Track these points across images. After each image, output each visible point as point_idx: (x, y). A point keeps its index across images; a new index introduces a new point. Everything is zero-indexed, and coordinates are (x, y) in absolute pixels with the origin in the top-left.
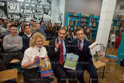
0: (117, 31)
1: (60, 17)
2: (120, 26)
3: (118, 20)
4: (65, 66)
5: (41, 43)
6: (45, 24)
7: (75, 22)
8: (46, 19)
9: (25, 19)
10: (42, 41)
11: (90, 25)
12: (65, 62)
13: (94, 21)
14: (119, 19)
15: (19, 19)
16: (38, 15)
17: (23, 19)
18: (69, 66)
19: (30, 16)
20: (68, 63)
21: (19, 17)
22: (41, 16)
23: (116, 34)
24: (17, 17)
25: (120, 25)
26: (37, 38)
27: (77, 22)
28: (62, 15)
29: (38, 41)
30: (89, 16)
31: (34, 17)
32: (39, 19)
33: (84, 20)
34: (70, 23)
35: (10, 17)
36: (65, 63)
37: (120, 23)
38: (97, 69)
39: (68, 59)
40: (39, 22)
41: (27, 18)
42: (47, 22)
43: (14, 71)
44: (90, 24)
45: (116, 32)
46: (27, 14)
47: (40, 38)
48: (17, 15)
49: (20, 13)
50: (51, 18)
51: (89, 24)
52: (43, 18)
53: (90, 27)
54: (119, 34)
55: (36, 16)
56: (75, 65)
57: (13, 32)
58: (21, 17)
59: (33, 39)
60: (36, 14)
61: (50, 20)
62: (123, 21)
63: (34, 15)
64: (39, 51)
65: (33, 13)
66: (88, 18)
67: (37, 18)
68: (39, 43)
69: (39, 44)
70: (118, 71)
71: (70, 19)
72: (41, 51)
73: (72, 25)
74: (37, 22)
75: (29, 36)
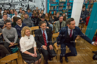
1: (43, 4)
3: (88, 4)
6: (31, 10)
7: (54, 6)
8: (32, 5)
9: (15, 7)
10: (29, 31)
13: (70, 5)
14: (89, 2)
15: (10, 8)
16: (24, 3)
17: (12, 7)
19: (18, 5)
21: (9, 6)
22: (27, 4)
24: (7, 6)
25: (90, 7)
26: (25, 30)
27: (56, 7)
28: (44, 2)
30: (66, 1)
31: (21, 5)
32: (26, 6)
33: (62, 5)
34: (50, 8)
35: (2, 7)
40: (26, 8)
41: (16, 6)
42: (32, 8)
44: (67, 7)
46: (15, 3)
48: (7, 4)
49: (9, 2)
50: (35, 4)
52: (28, 5)
54: (89, 15)
55: (23, 4)
58: (10, 6)
60: (23, 2)
61: (35, 6)
62: (92, 4)
63: (21, 4)
64: (29, 38)
65: (20, 2)
66: (65, 3)
67: (24, 6)
70: (85, 44)
71: (51, 5)
73: (52, 10)
74: (25, 8)
75: (21, 26)
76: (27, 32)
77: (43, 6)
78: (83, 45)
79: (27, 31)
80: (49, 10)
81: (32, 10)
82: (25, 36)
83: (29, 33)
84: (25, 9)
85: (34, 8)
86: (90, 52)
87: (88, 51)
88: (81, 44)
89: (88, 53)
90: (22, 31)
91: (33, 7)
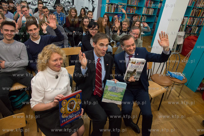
0: (189, 26)
2: (193, 17)
3: (193, 7)
4: (104, 100)
5: (60, 64)
10: (61, 59)
11: (143, 13)
12: (104, 94)
14: (195, 4)
18: (111, 100)
20: (109, 95)
23: (185, 31)
25: (195, 15)
27: (121, 6)
29: (54, 58)
33: (135, 3)
36: (105, 96)
37: (196, 13)
38: (152, 98)
39: (109, 89)
43: (18, 117)
44: (144, 11)
45: (186, 28)
47: (58, 53)
51: (142, 11)
53: (143, 15)
54: (190, 32)
56: (121, 98)
57: (6, 35)
59: (43, 56)
62: (200, 9)
64: (57, 77)
68: (57, 62)
69: (55, 66)
70: (182, 97)
71: (109, 1)
72: (59, 77)
73: (112, 12)
74: (49, 3)
75: (37, 42)
76: (56, 60)
77: (93, 2)
78: (177, 98)
79: (56, 56)
80: (106, 11)
81: (66, 9)
82: (48, 70)
83: (59, 62)
84: (49, 5)
85: (71, 4)
86: (191, 116)
87: (189, 114)
88: (173, 96)
89: (188, 118)
90: (40, 55)
91: (69, 2)
